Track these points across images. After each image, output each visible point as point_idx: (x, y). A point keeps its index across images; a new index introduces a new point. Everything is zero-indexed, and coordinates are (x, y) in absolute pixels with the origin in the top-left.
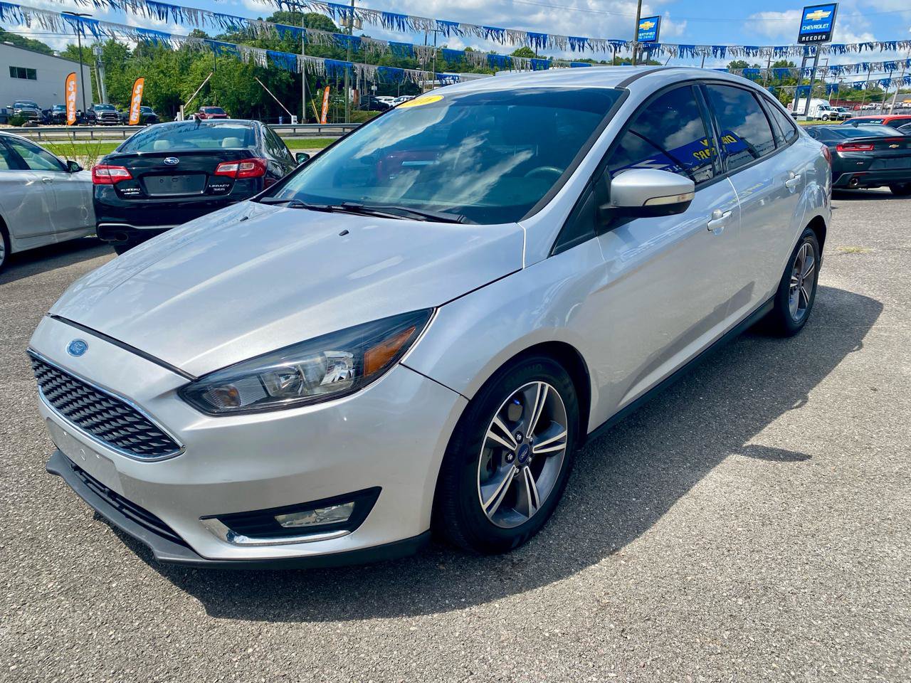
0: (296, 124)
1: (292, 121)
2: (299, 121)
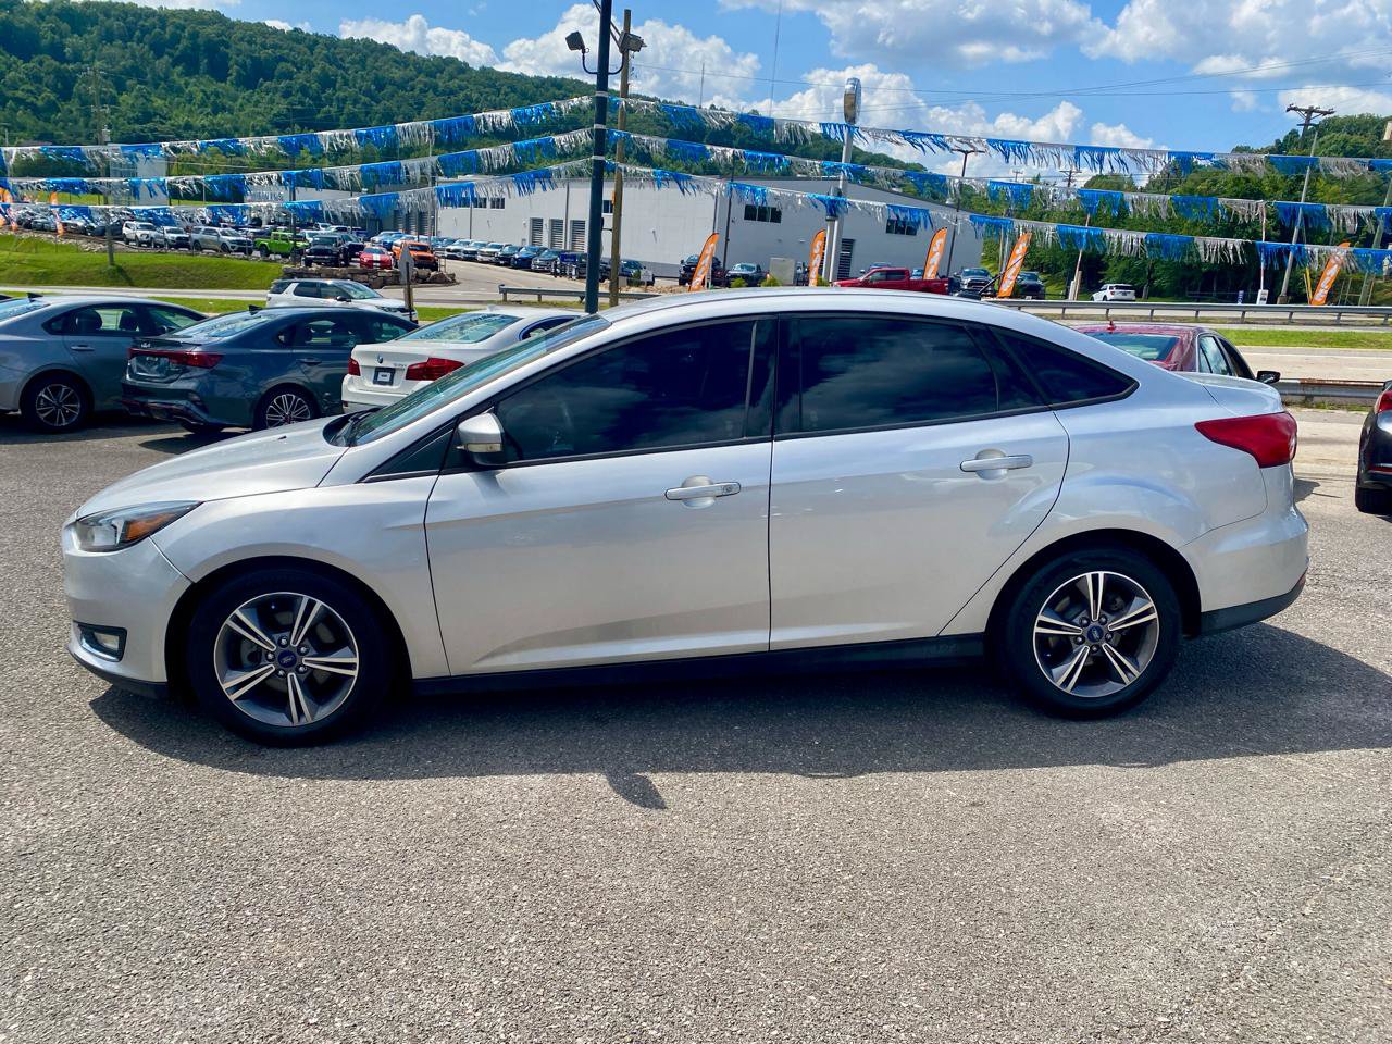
0: (1264, 304)
1: (1258, 299)
2: (1271, 299)
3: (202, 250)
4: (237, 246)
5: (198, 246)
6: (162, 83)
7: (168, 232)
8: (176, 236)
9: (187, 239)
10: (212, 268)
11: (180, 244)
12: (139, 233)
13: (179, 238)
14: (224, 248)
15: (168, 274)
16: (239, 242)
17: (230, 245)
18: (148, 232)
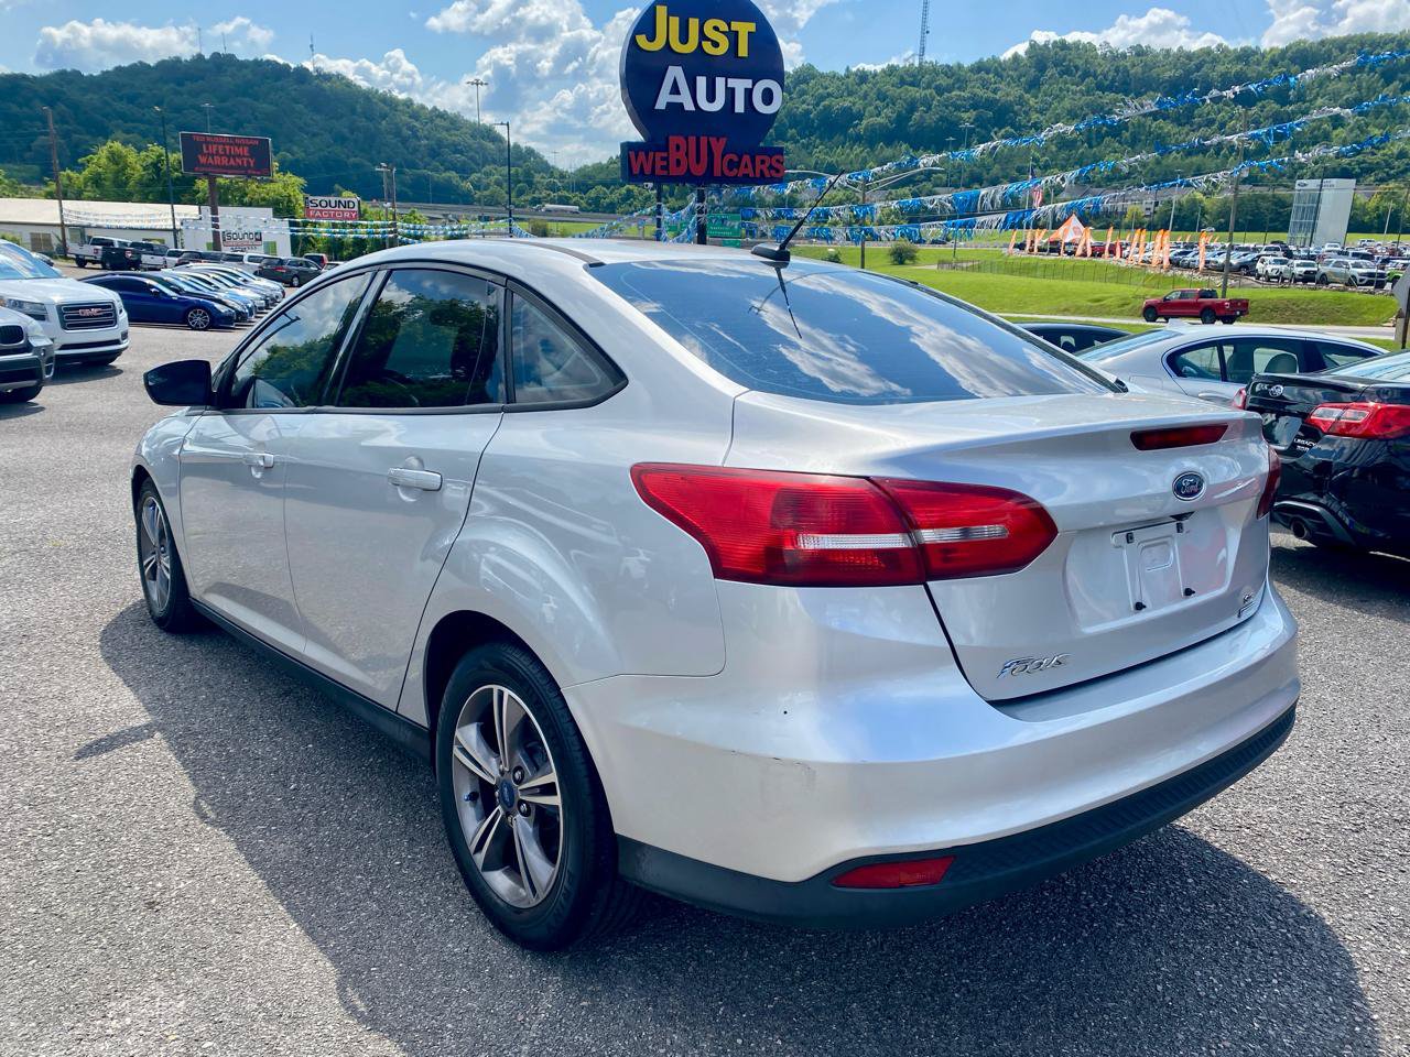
3: (1327, 284)
4: (1367, 279)
5: (1324, 280)
6: (1386, 111)
7: (1298, 265)
8: (1304, 269)
9: (1315, 272)
10: (1325, 303)
11: (1307, 278)
12: (1269, 268)
13: (1306, 272)
14: (1351, 282)
15: (1275, 309)
16: (1371, 275)
17: (1358, 278)
18: (1278, 267)
